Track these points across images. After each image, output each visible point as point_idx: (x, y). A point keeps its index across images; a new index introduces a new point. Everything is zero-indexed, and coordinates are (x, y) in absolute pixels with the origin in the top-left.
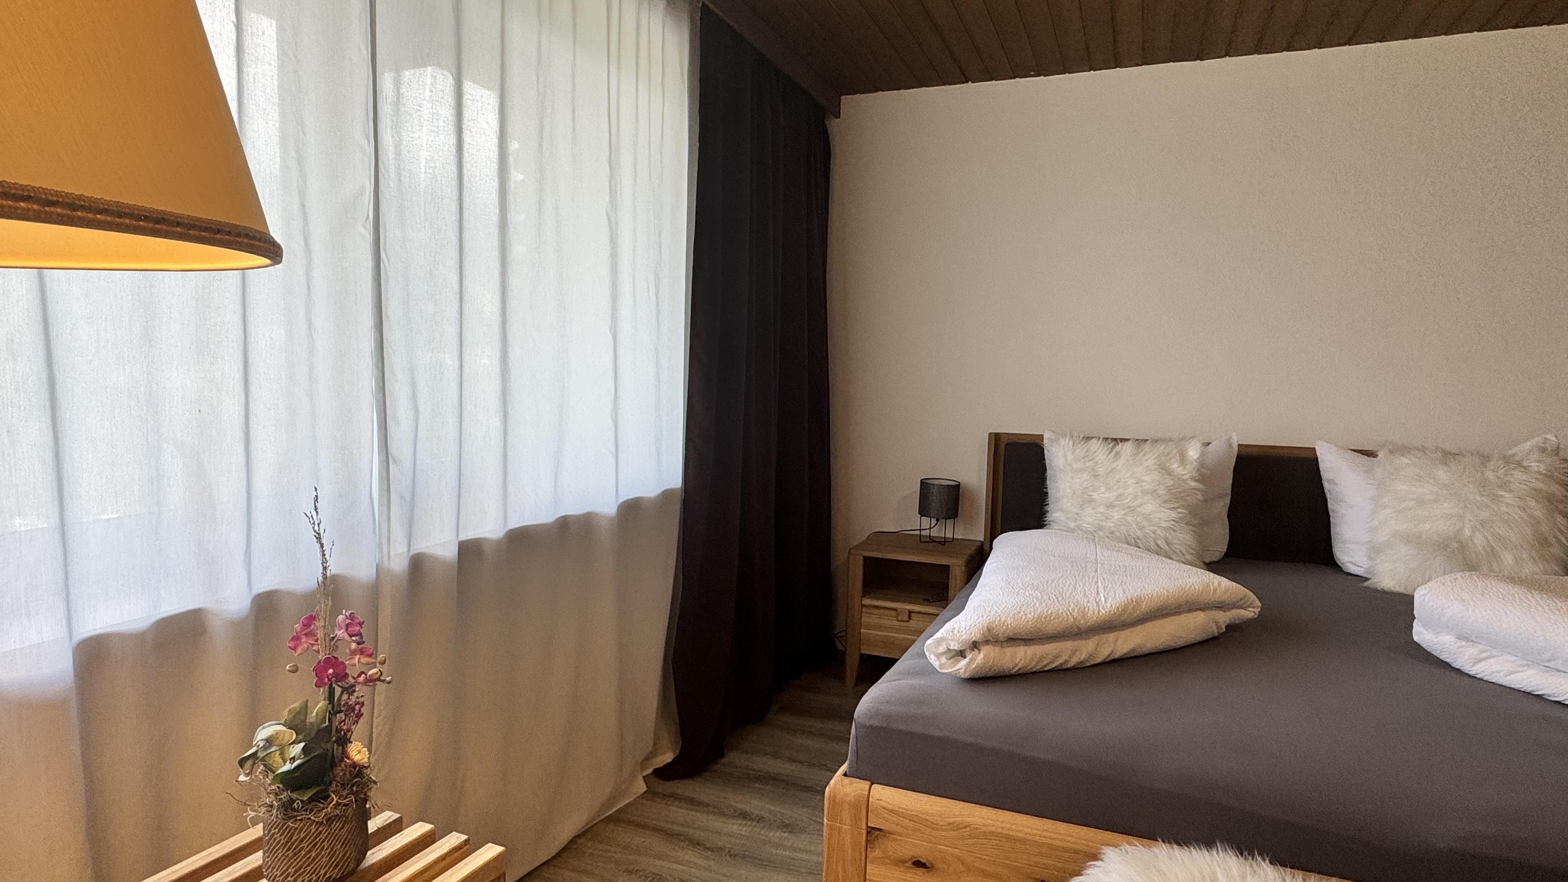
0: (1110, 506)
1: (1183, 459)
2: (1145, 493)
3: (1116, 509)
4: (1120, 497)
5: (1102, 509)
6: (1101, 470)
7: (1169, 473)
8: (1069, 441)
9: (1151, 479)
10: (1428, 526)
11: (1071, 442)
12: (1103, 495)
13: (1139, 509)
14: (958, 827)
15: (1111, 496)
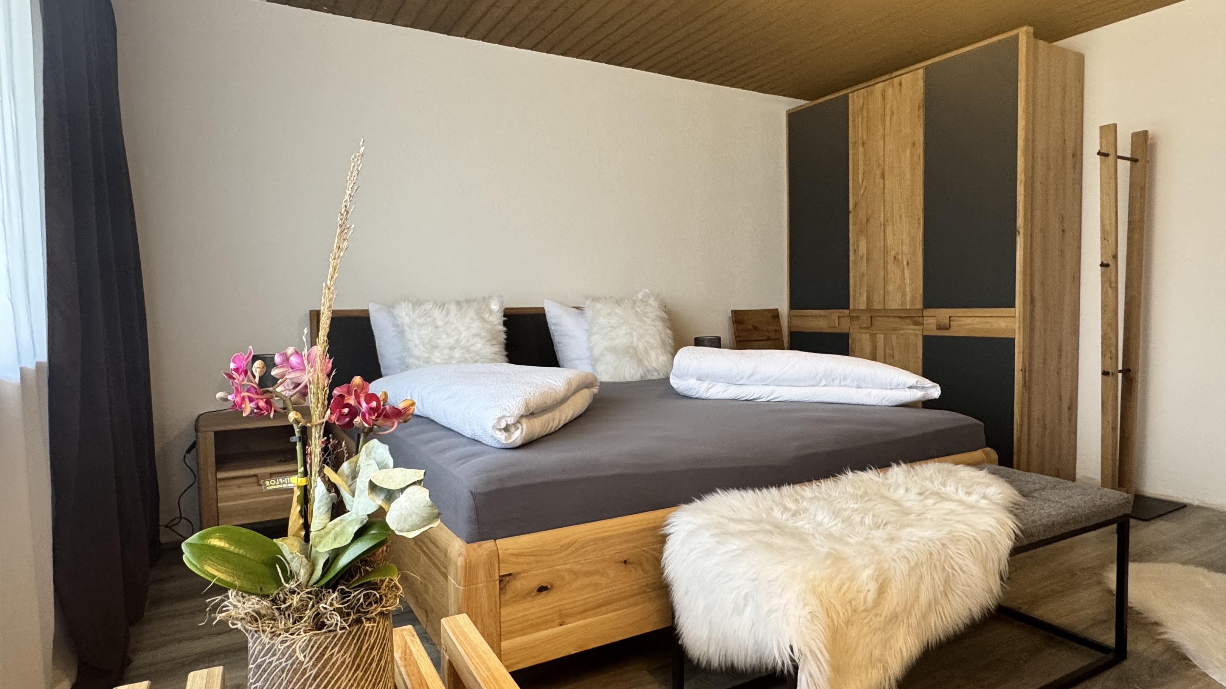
0: (452, 348)
1: (491, 312)
2: (475, 336)
3: (458, 350)
4: (458, 341)
5: (446, 352)
6: (440, 323)
7: (483, 320)
8: (408, 304)
9: (476, 326)
10: (618, 341)
11: (410, 305)
12: (445, 341)
13: (472, 348)
14: (569, 545)
15: (452, 341)
